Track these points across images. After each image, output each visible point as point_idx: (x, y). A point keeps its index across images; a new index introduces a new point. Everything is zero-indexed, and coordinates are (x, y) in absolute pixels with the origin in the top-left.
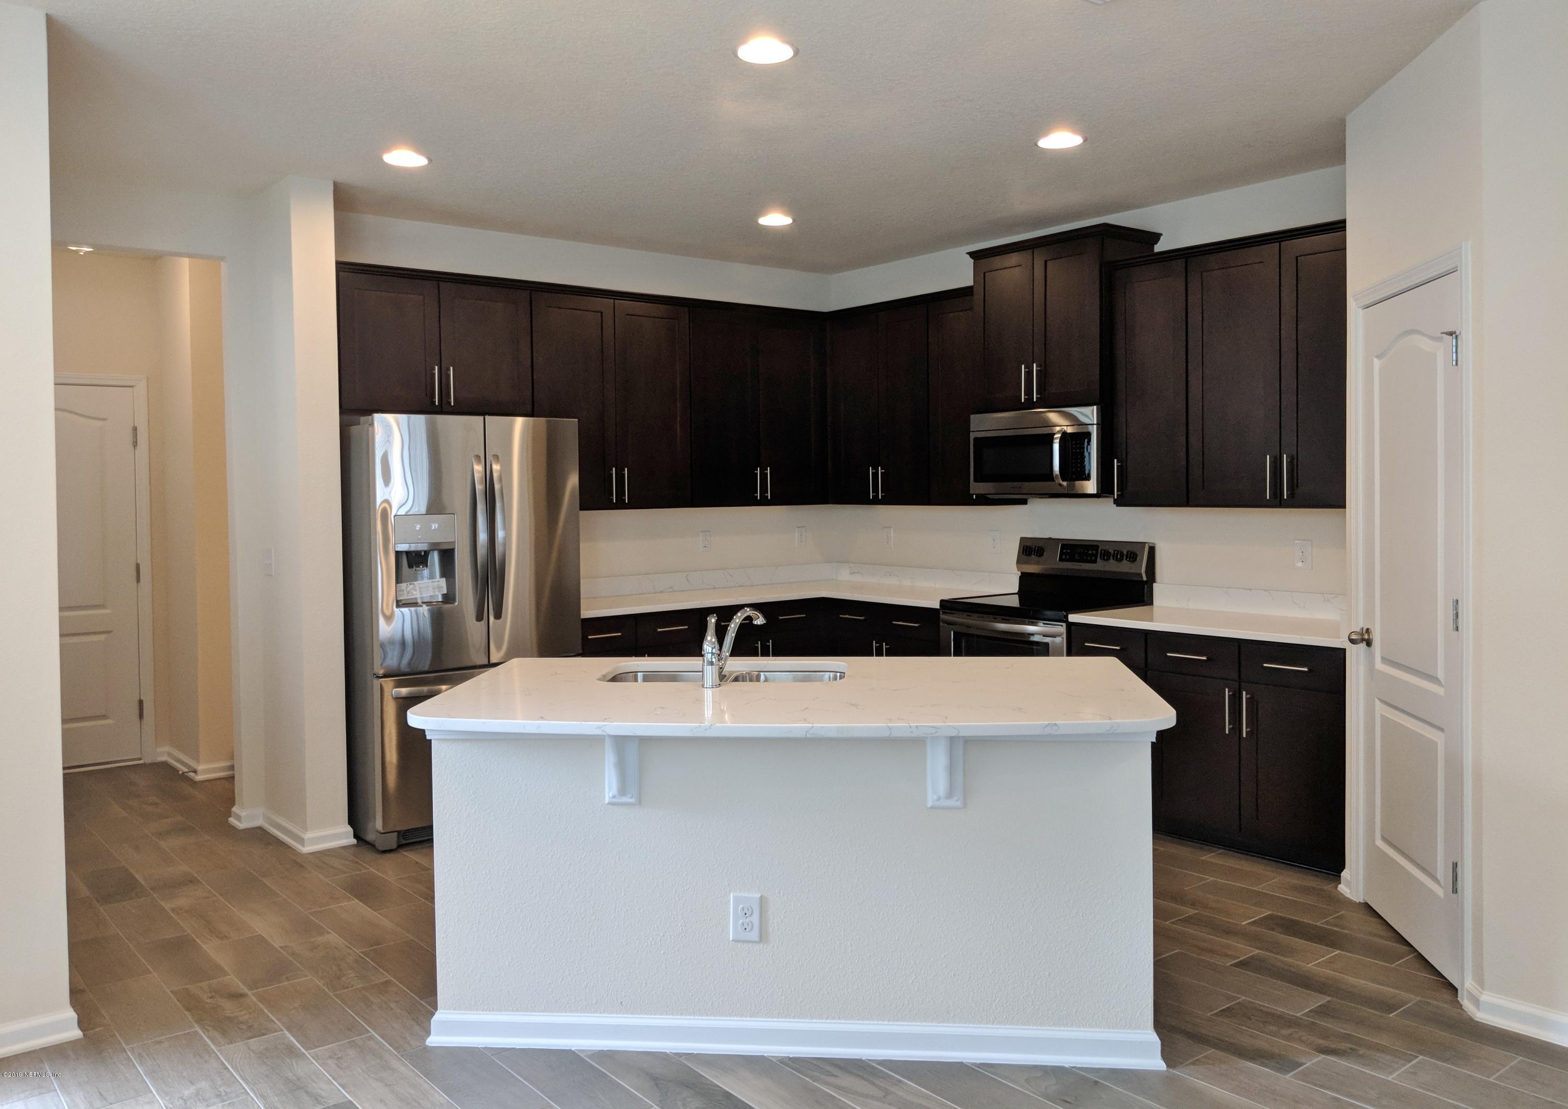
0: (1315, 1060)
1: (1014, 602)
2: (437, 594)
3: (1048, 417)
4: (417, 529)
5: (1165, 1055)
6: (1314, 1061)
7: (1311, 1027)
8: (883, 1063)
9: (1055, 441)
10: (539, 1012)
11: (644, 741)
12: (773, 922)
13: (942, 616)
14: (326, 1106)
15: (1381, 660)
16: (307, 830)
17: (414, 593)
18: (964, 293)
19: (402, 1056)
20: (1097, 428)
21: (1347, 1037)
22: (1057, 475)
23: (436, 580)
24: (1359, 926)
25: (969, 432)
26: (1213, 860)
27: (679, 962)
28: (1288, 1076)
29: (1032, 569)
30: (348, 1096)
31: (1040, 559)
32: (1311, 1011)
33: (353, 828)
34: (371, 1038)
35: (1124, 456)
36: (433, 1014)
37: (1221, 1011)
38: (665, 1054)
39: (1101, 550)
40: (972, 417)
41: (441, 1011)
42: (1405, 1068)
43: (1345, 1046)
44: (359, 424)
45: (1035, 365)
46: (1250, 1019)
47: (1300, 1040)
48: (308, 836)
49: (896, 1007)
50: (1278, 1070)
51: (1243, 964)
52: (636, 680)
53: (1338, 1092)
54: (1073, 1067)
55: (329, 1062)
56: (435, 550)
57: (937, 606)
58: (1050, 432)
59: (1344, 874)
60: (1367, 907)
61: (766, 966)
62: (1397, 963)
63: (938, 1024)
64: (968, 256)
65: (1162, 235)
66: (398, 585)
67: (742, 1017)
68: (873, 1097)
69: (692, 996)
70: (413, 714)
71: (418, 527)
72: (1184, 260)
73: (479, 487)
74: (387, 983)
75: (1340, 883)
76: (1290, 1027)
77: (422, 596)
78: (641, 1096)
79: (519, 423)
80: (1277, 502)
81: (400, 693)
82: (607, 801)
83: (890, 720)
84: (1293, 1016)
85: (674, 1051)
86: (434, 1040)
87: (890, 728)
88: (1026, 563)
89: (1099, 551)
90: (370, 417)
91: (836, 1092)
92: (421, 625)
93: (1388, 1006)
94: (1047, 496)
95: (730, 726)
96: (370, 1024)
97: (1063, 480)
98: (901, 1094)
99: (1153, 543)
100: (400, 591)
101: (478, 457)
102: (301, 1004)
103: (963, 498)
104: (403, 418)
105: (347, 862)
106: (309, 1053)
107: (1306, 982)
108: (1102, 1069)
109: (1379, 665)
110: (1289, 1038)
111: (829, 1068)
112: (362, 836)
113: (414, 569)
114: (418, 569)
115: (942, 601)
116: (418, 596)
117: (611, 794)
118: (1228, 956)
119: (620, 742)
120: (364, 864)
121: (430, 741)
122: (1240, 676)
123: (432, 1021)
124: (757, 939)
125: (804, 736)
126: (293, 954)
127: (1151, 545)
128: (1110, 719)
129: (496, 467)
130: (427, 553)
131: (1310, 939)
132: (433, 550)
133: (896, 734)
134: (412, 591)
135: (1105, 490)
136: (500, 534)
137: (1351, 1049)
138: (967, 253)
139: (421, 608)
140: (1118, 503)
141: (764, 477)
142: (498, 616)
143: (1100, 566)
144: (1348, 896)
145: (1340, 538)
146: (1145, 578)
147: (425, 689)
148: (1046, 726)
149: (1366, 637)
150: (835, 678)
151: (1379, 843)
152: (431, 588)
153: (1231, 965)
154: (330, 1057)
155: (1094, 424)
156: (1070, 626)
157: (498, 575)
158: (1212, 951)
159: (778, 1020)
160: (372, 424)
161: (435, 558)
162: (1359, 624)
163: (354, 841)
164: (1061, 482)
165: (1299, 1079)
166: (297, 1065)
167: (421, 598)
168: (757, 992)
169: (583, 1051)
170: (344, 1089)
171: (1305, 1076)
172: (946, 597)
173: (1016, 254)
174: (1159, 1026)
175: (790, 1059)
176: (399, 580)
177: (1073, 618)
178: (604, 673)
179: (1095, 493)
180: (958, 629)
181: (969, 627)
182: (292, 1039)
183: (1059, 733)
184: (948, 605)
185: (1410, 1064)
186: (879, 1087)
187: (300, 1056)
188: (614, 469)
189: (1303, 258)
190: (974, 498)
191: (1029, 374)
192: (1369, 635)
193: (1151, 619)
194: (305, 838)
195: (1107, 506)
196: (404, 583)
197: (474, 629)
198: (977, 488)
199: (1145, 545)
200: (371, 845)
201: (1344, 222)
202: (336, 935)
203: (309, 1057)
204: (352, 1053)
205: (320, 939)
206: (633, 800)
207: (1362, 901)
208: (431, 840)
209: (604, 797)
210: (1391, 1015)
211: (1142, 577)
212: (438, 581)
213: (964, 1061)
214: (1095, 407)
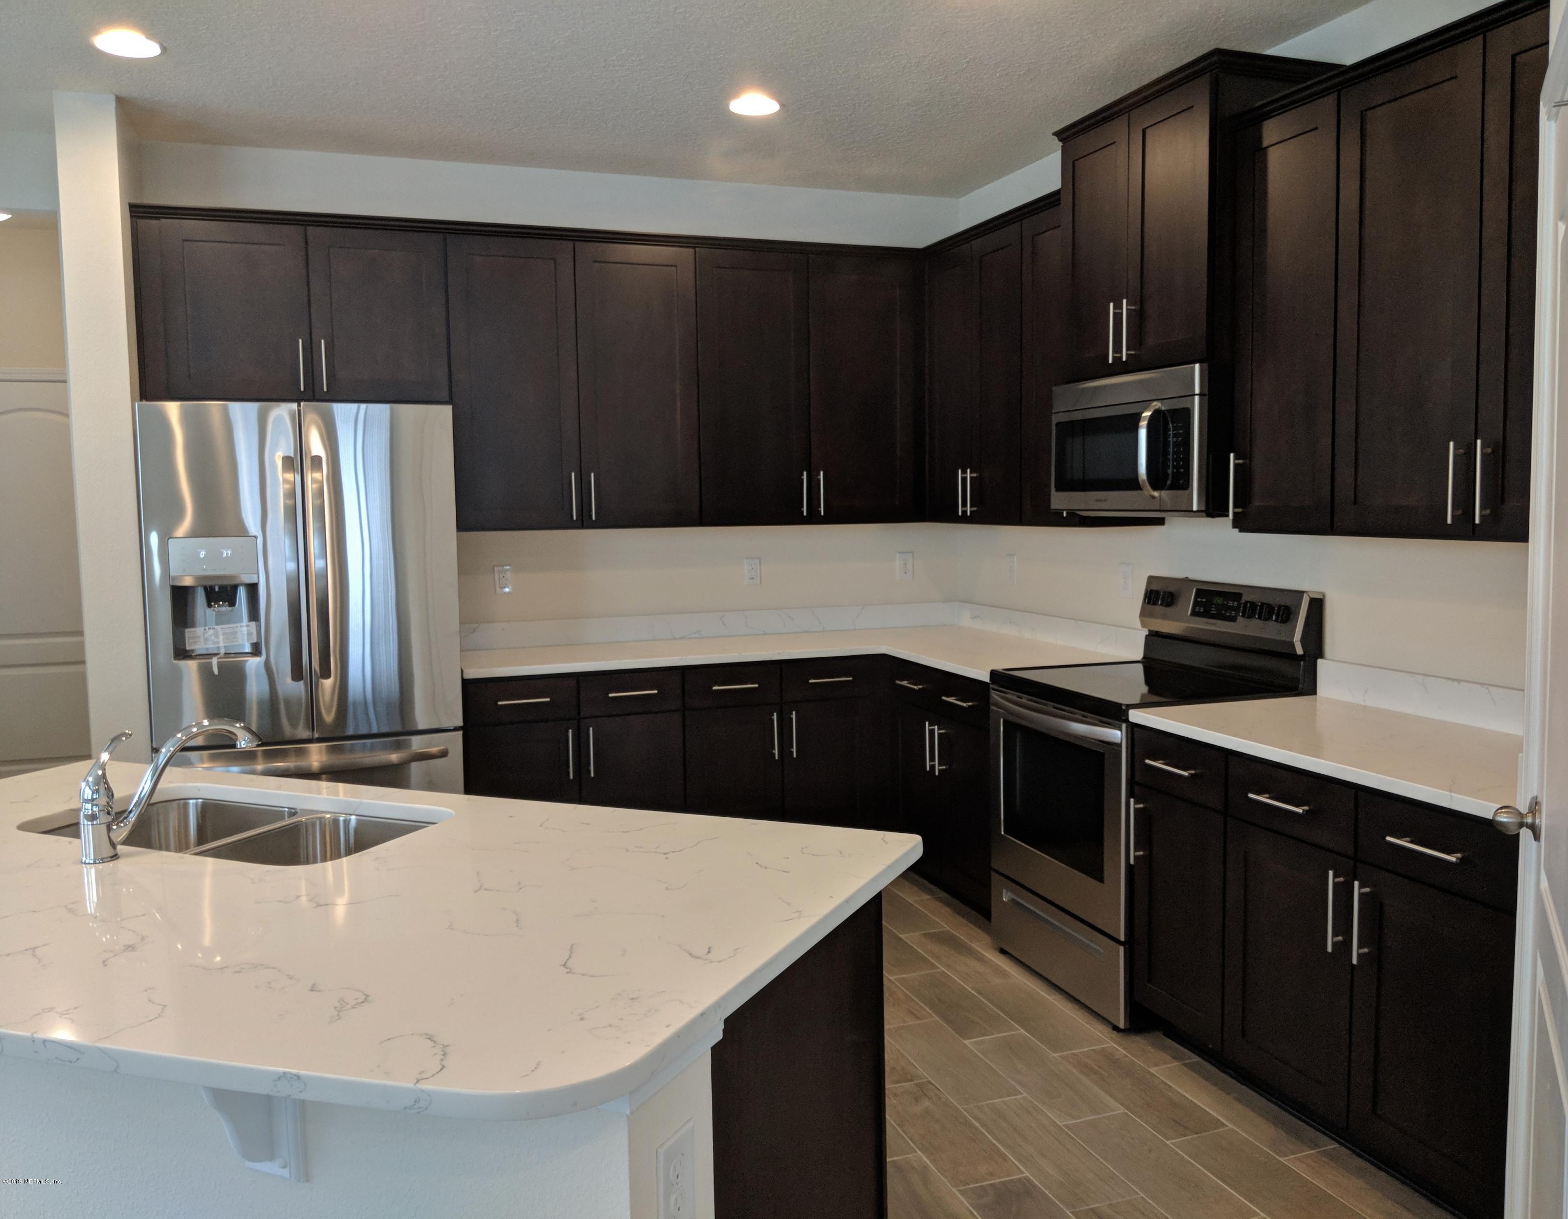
2: (245, 642)
4: (201, 556)
9: (1142, 425)
13: (995, 696)
20: (1202, 398)
22: (1143, 481)
23: (244, 624)
25: (1051, 414)
29: (1160, 626)
31: (1169, 610)
35: (1244, 449)
39: (1245, 602)
40: (1055, 389)
45: (1126, 302)
57: (986, 678)
58: (1137, 411)
64: (1055, 139)
72: (1336, 95)
80: (1469, 529)
88: (1152, 615)
89: (1242, 602)
97: (1154, 488)
99: (1320, 593)
100: (193, 638)
101: (289, 460)
113: (215, 609)
114: (219, 609)
115: (994, 674)
116: (221, 645)
122: (1358, 852)
127: (1315, 596)
129: (315, 475)
135: (1216, 503)
138: (1056, 133)
141: (814, 483)
143: (1243, 626)
146: (1299, 651)
149: (1529, 820)
152: (239, 636)
155: (1196, 394)
156: (1132, 729)
164: (1151, 492)
167: (224, 648)
172: (996, 666)
173: (1110, 123)
179: (1197, 509)
180: (1011, 718)
184: (1001, 678)
188: (574, 474)
189: (1521, 56)
191: (1118, 317)
196: (200, 627)
198: (1061, 500)
199: (1302, 597)
211: (1296, 649)
214: (1197, 366)
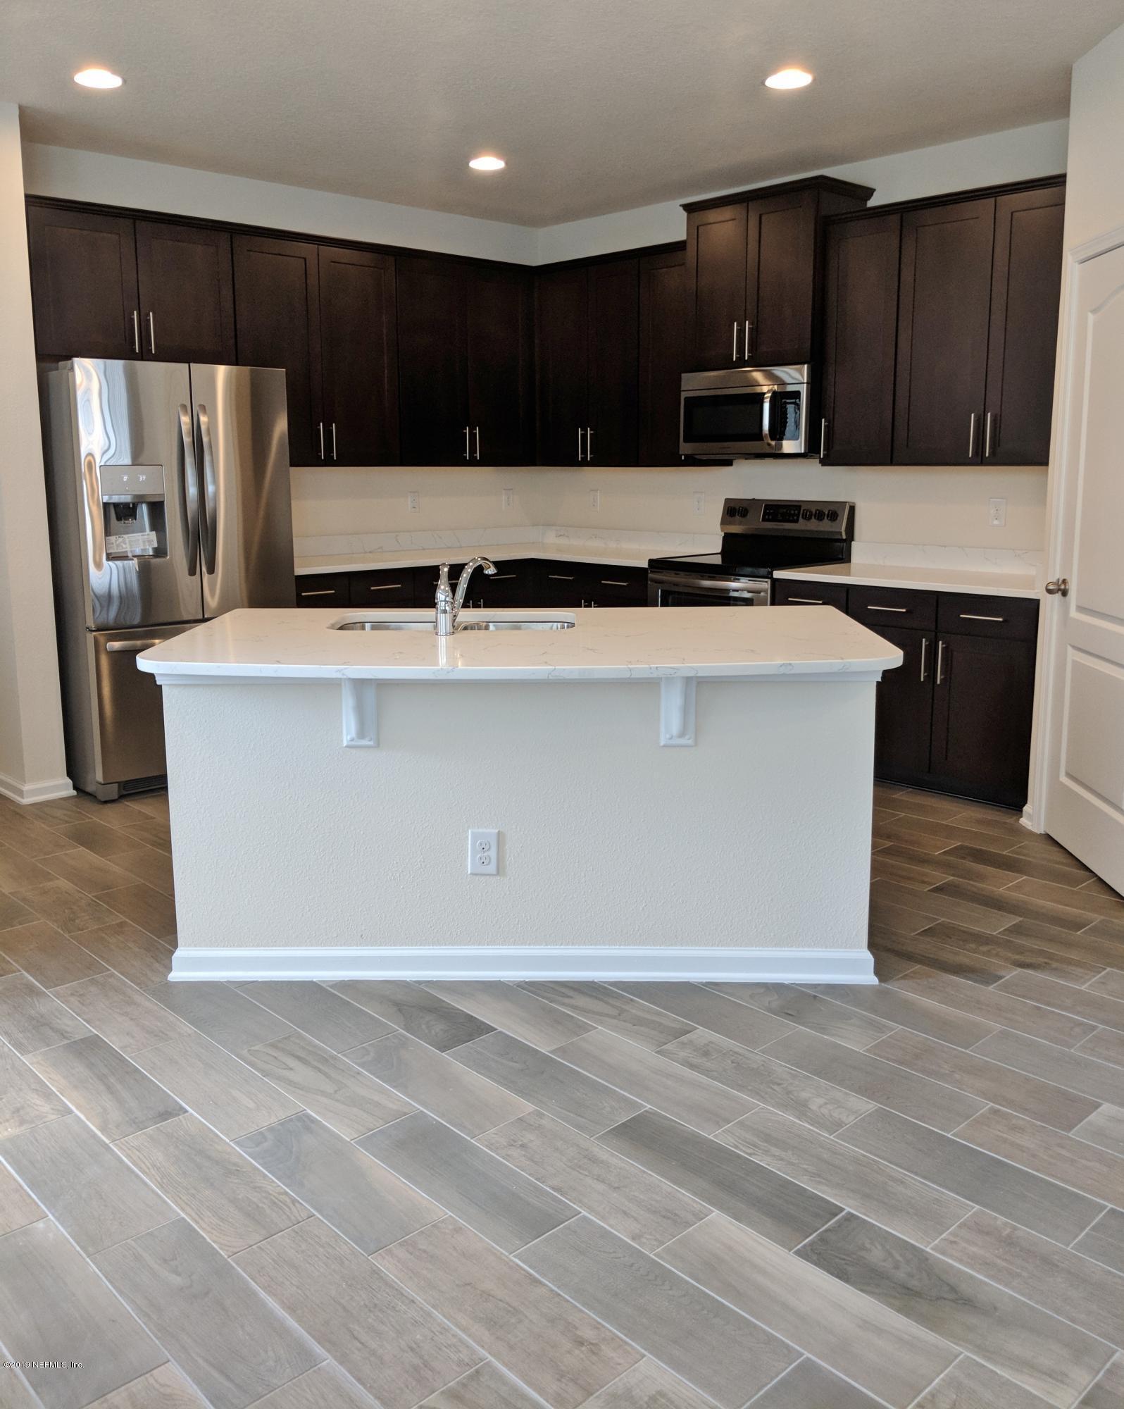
0: (1015, 973)
1: (717, 560)
2: (147, 547)
3: (752, 377)
4: (125, 480)
5: (878, 972)
6: (1012, 974)
7: (1008, 945)
8: (615, 984)
9: (765, 400)
10: (280, 946)
11: (382, 685)
12: (510, 856)
13: (650, 575)
14: (73, 1040)
15: (1076, 609)
16: (25, 782)
17: (124, 546)
18: (679, 246)
19: (144, 991)
20: (807, 386)
21: (1041, 953)
22: (766, 434)
23: (146, 533)
24: (1040, 855)
25: (679, 391)
26: (904, 798)
27: (418, 896)
28: (991, 988)
29: (735, 529)
30: (93, 1030)
31: (743, 519)
32: (1005, 930)
33: (72, 780)
34: (112, 975)
35: (831, 417)
36: (172, 953)
37: (923, 931)
38: (405, 982)
39: (804, 510)
40: (683, 375)
41: (182, 948)
42: (1096, 978)
43: (1041, 960)
44: (57, 369)
45: (747, 322)
46: (951, 938)
47: (997, 955)
48: (26, 788)
49: (627, 933)
50: (982, 982)
51: (939, 890)
52: (363, 628)
53: (1038, 1001)
54: (792, 984)
55: (72, 999)
56: (144, 502)
57: (645, 565)
58: (759, 391)
59: (1025, 808)
60: (1048, 838)
61: (503, 897)
62: (1080, 887)
63: (666, 948)
64: (681, 208)
65: (875, 190)
66: (107, 538)
67: (479, 945)
68: (608, 1015)
69: (431, 927)
70: (143, 658)
71: (125, 478)
72: (899, 215)
73: (187, 440)
74: (122, 925)
75: (1022, 817)
76: (987, 944)
77: (133, 549)
78: (386, 1021)
79: (222, 371)
80: (979, 460)
81: (113, 645)
82: (345, 744)
83: (630, 662)
84: (990, 935)
85: (414, 980)
86: (175, 975)
87: (630, 670)
88: (730, 523)
89: (802, 511)
90: (70, 362)
91: (572, 1012)
92: (129, 580)
93: (1078, 926)
94: (753, 456)
95: (464, 670)
96: (107, 961)
97: (772, 439)
98: (634, 1011)
99: (854, 503)
100: (109, 544)
101: (184, 407)
102: (37, 945)
103: (671, 459)
104: (100, 362)
105: (69, 813)
106: (50, 992)
107: (999, 905)
108: (819, 985)
109: (1073, 613)
110: (988, 954)
111: (563, 990)
112: (81, 787)
113: (123, 522)
114: (126, 522)
115: (651, 561)
116: (128, 549)
117: (349, 738)
118: (924, 882)
119: (360, 685)
120: (87, 814)
121: (160, 686)
122: (936, 627)
123: (173, 957)
124: (495, 873)
125: (546, 678)
126: (24, 900)
127: (852, 505)
128: (842, 659)
129: (203, 419)
130: (135, 506)
131: (999, 867)
132: (142, 503)
133: (635, 675)
134: (122, 544)
135: (812, 449)
136: (210, 488)
137: (1046, 963)
138: (680, 205)
139: (131, 562)
140: (824, 462)
141: (473, 436)
142: (211, 570)
143: (802, 525)
144: (1030, 828)
145: (1042, 496)
146: (844, 537)
147: (139, 643)
148: (781, 666)
149: (1063, 587)
150: (563, 627)
151: (1064, 779)
152: (141, 542)
153: (929, 891)
154: (72, 994)
155: (804, 383)
156: (775, 582)
157: (209, 531)
158: (909, 878)
159: (514, 947)
160: (72, 369)
161: (144, 510)
162: (1056, 575)
163: (75, 793)
164: (770, 441)
165: (1001, 990)
166: (39, 1003)
167: (131, 551)
168: (494, 922)
169: (324, 981)
170: (89, 1024)
171: (1005, 988)
172: (655, 557)
173: (729, 207)
174: (872, 946)
175: (526, 982)
176: (108, 532)
177: (778, 574)
178: (332, 621)
179: (803, 452)
180: (667, 588)
181: (676, 585)
182: (31, 978)
183: (793, 672)
184: (656, 564)
185: (1100, 975)
186: (613, 1006)
187: (39, 994)
188: (321, 424)
189: (1017, 214)
190: (683, 458)
191: (741, 332)
192: (1065, 585)
193: (848, 574)
194: (24, 790)
195: (813, 468)
196: (113, 535)
197: (185, 583)
198: (685, 448)
199: (846, 505)
200: (91, 796)
201: (1064, 176)
202: (66, 881)
203: (50, 995)
204: (93, 989)
205: (50, 884)
206: (371, 743)
207: (1043, 833)
208: (166, 788)
209: (342, 741)
210: (1079, 933)
211: (841, 535)
212: (148, 535)
213: (691, 981)
214: (806, 366)
